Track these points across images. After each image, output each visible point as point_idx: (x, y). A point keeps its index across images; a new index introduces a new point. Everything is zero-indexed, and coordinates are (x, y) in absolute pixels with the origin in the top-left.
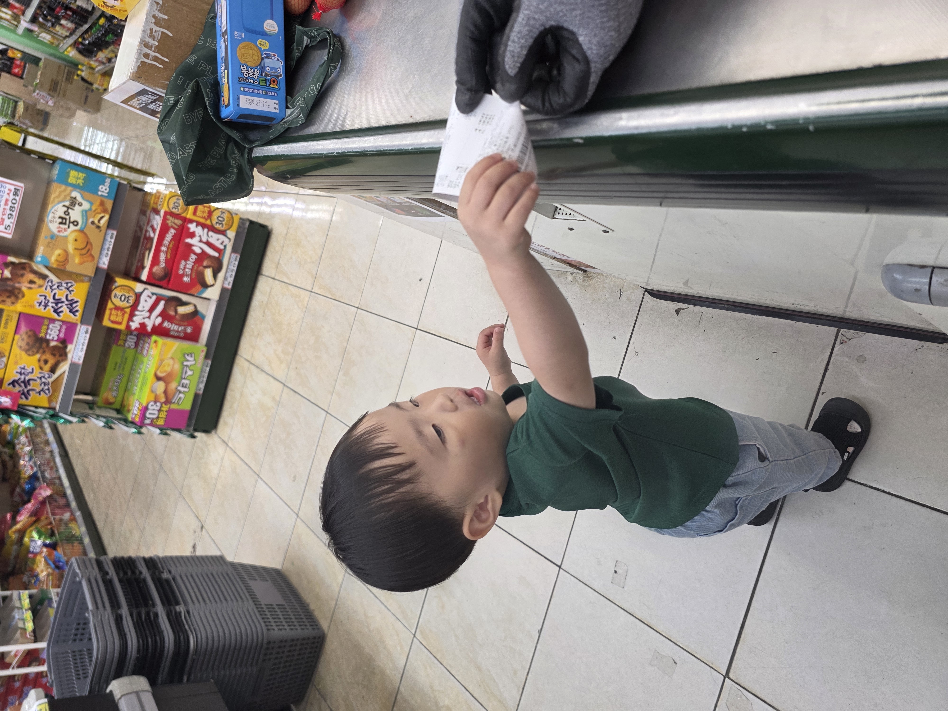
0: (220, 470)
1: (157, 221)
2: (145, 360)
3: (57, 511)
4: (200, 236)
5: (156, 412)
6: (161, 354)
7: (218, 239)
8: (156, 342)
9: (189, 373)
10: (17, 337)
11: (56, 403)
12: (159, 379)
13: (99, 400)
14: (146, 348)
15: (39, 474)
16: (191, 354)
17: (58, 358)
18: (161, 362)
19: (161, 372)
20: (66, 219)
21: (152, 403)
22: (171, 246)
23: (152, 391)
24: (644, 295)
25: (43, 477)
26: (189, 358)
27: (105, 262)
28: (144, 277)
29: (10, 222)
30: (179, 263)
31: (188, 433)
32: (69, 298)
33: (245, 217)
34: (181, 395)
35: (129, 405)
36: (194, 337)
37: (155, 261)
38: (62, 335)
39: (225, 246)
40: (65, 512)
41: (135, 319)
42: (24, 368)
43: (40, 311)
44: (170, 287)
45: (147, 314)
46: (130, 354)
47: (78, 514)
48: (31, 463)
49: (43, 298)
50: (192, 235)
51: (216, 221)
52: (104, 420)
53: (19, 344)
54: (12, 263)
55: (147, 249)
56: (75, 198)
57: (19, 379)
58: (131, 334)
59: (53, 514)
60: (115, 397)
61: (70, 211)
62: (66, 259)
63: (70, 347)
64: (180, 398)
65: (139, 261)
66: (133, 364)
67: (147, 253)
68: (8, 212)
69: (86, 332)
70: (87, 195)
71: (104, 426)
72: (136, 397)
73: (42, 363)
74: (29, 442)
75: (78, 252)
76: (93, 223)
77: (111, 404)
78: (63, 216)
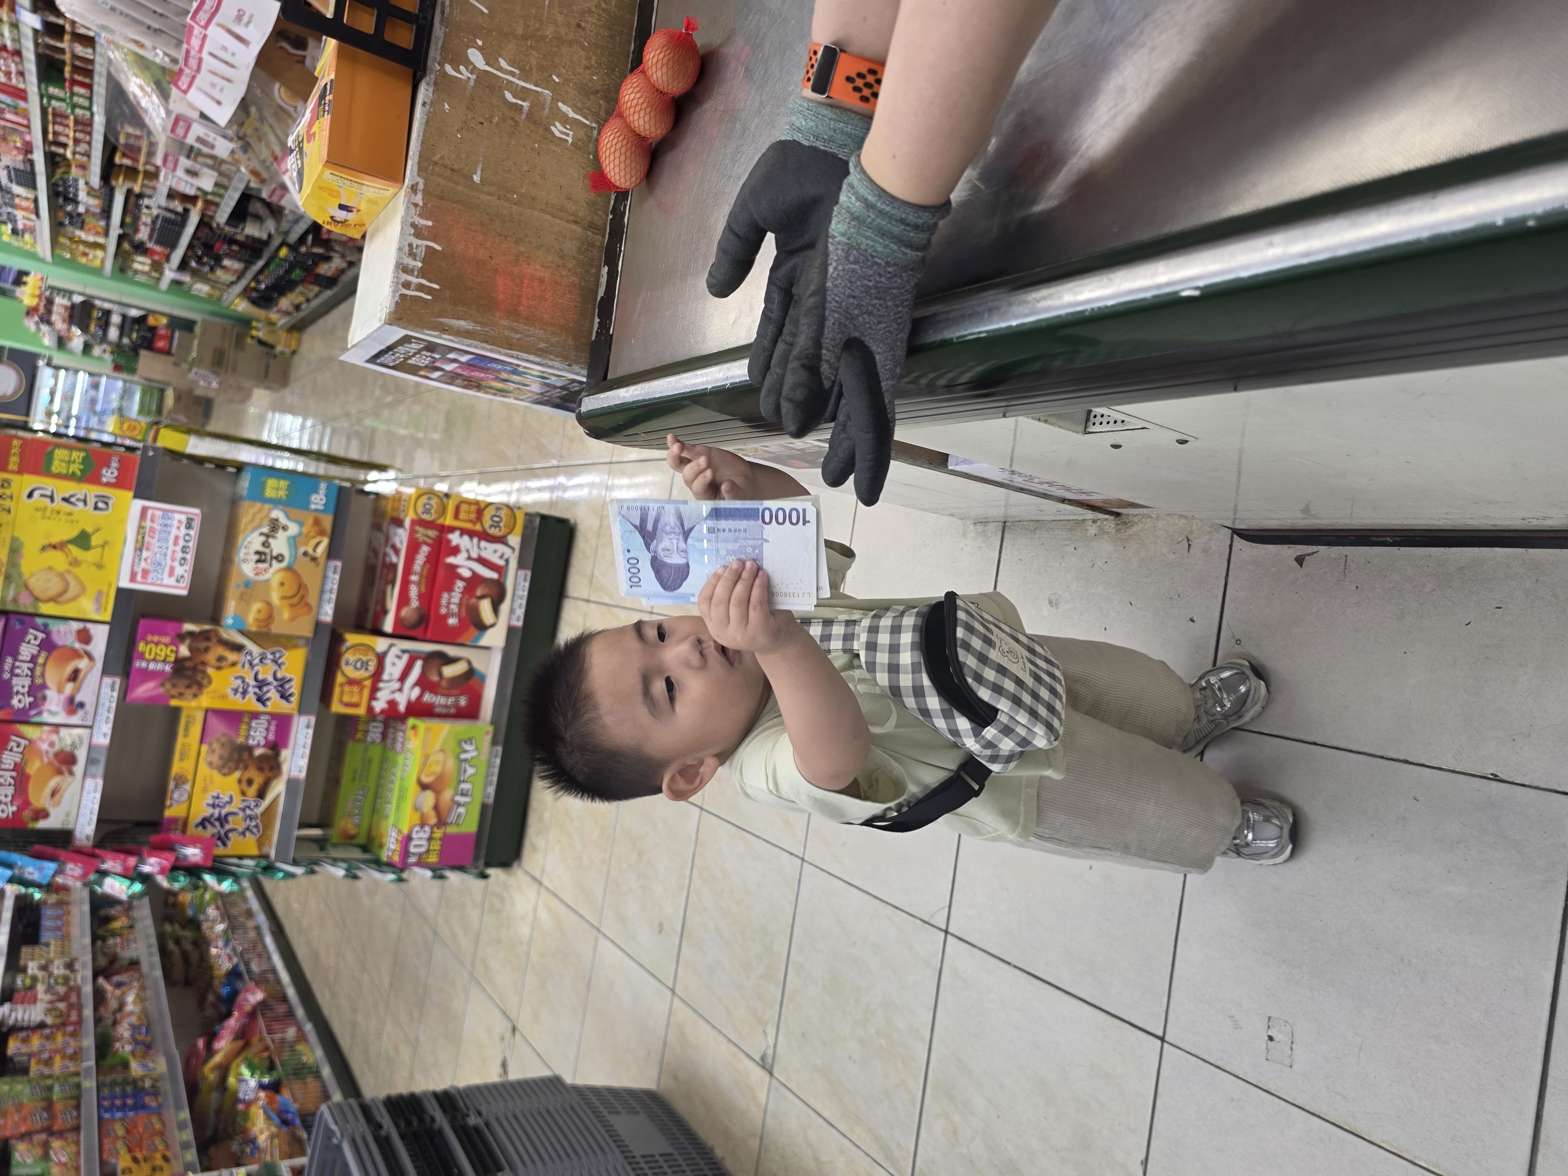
0: (533, 928)
1: (401, 537)
2: (400, 759)
3: (276, 1026)
4: (468, 551)
5: (424, 842)
6: (424, 746)
7: (495, 551)
8: (414, 728)
9: (470, 771)
10: (204, 748)
11: (270, 847)
12: (424, 787)
13: (334, 833)
14: (400, 739)
15: (242, 968)
16: (469, 741)
17: (267, 773)
18: (426, 758)
19: (427, 776)
20: (264, 554)
21: (417, 829)
22: (425, 573)
23: (416, 808)
24: (1232, 541)
25: (249, 971)
26: (467, 747)
27: (327, 613)
28: (388, 625)
29: (184, 571)
30: (440, 597)
31: (475, 871)
32: (279, 675)
33: (532, 510)
34: (461, 810)
35: (381, 837)
36: (471, 713)
37: (404, 600)
38: (271, 737)
39: (507, 561)
40: (289, 1025)
41: (379, 695)
42: (218, 798)
43: (236, 703)
44: (429, 637)
45: (397, 685)
46: (375, 752)
47: (309, 1027)
48: (228, 951)
49: (239, 682)
50: (456, 551)
51: (490, 522)
52: (344, 865)
53: (209, 759)
54: (191, 634)
55: (387, 583)
56: (277, 520)
57: (212, 815)
58: (374, 720)
59: (270, 1032)
60: (358, 826)
61: (271, 540)
62: (269, 616)
63: (285, 754)
64: (459, 815)
65: (377, 603)
66: (381, 769)
67: (389, 588)
68: (179, 555)
69: (308, 726)
70: (294, 512)
71: (346, 876)
72: (391, 821)
73: (244, 784)
74: (222, 916)
75: (286, 602)
76: (305, 554)
77: (352, 837)
78: (261, 548)
